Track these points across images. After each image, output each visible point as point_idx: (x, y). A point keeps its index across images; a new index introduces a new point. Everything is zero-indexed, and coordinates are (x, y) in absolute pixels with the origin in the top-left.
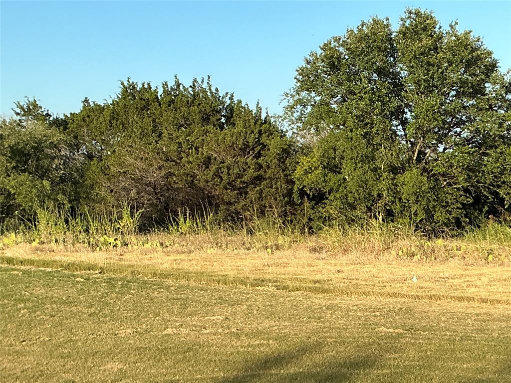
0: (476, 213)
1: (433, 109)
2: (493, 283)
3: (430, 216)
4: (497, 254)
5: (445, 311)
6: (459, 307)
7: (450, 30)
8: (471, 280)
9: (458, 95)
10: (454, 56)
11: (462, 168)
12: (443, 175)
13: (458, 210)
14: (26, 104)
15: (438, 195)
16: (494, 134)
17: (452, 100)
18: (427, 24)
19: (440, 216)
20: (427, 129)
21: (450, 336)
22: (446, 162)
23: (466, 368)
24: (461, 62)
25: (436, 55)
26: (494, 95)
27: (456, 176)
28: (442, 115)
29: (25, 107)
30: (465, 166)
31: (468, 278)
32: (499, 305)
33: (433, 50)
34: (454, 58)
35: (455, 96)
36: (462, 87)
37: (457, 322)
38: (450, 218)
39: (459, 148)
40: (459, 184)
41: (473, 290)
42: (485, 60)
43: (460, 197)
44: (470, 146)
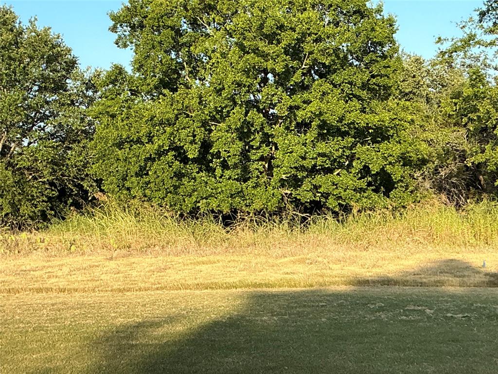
0: (61, 206)
1: (15, 103)
2: (73, 273)
3: (15, 209)
4: (79, 244)
5: (22, 303)
6: (37, 298)
7: (30, 26)
8: (53, 271)
9: (40, 90)
10: (34, 51)
11: (47, 162)
12: (28, 169)
13: (44, 203)
15: (23, 188)
16: (77, 128)
17: (35, 95)
18: (7, 18)
19: (26, 209)
20: (10, 123)
21: (23, 328)
22: (31, 156)
23: (34, 359)
24: (42, 57)
25: (17, 49)
26: (75, 91)
27: (42, 170)
28: (25, 109)
30: (50, 160)
31: (50, 270)
32: (77, 293)
33: (14, 45)
34: (35, 53)
35: (38, 91)
36: (44, 82)
37: (32, 313)
38: (36, 211)
39: (43, 142)
40: (44, 178)
41: (53, 280)
42: (65, 56)
43: (45, 190)
44: (54, 140)
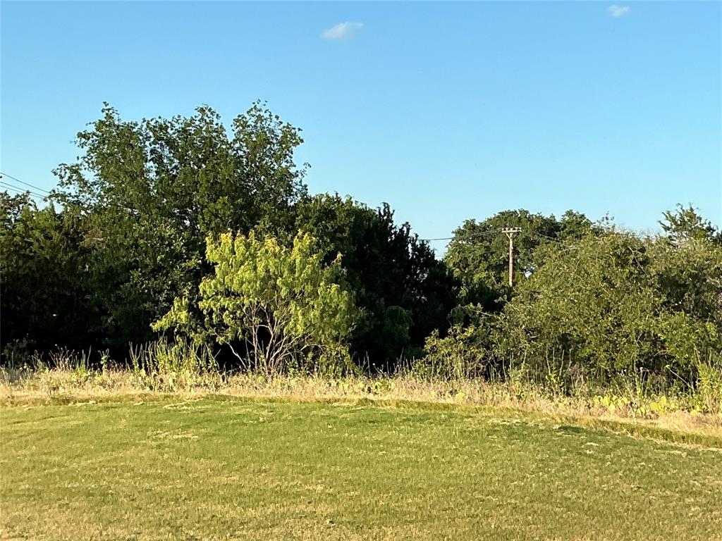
14: (678, 214)
29: (677, 218)
